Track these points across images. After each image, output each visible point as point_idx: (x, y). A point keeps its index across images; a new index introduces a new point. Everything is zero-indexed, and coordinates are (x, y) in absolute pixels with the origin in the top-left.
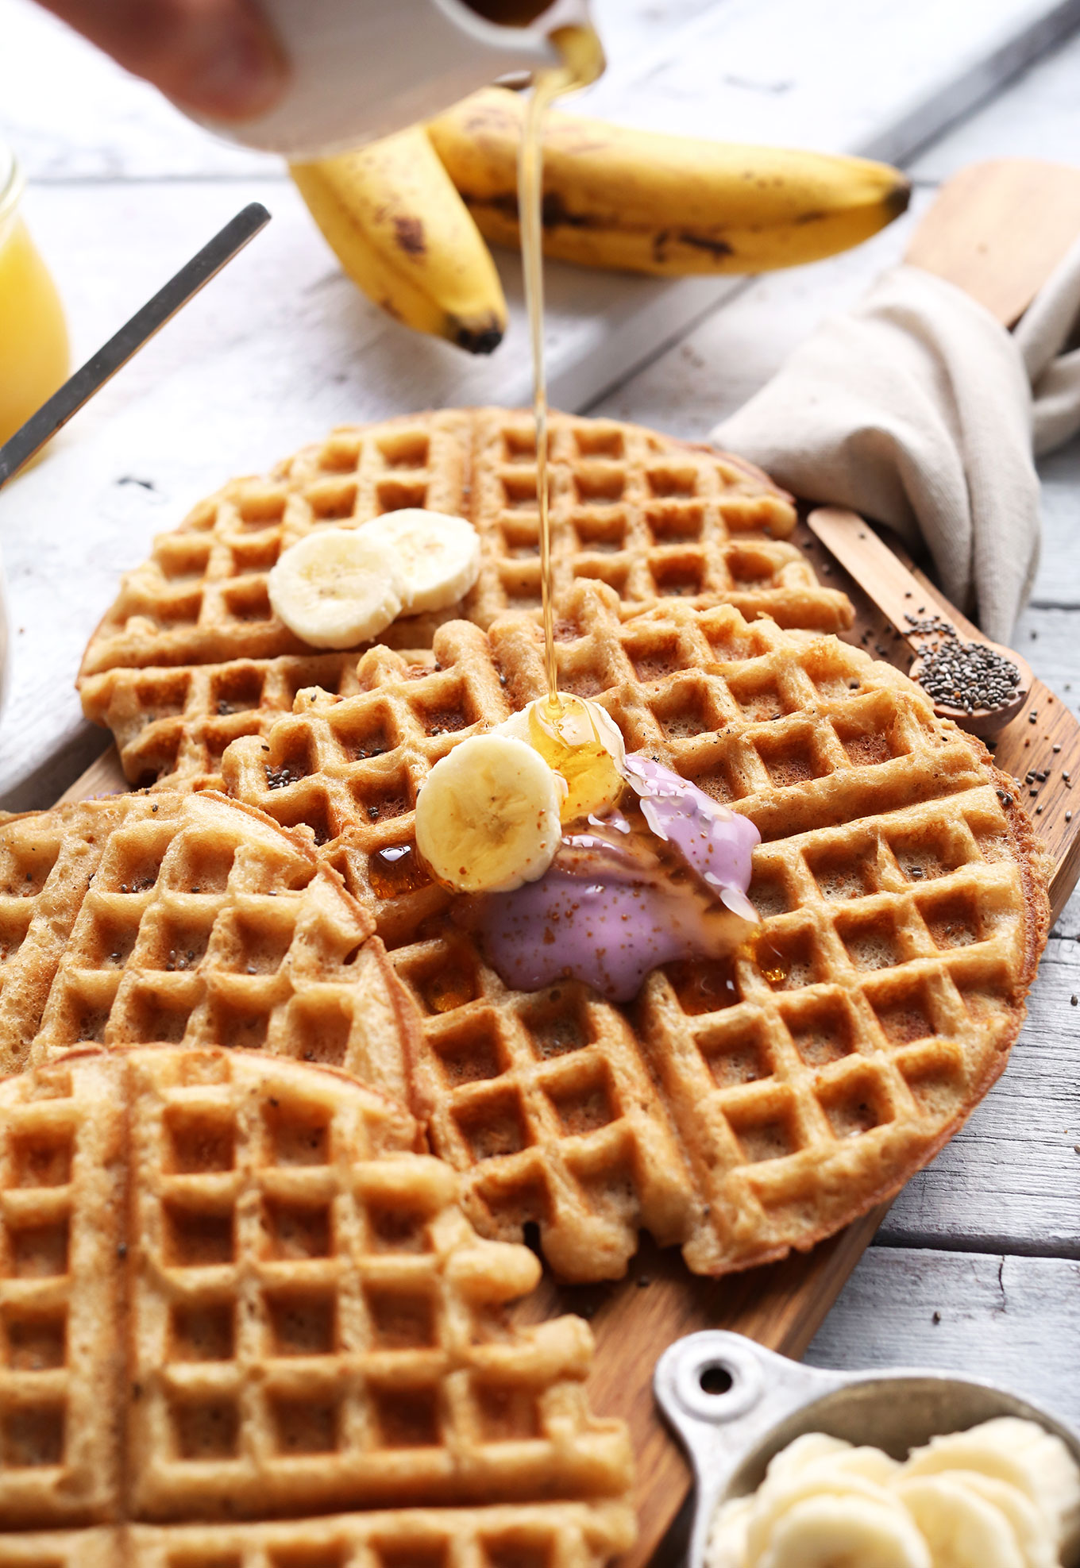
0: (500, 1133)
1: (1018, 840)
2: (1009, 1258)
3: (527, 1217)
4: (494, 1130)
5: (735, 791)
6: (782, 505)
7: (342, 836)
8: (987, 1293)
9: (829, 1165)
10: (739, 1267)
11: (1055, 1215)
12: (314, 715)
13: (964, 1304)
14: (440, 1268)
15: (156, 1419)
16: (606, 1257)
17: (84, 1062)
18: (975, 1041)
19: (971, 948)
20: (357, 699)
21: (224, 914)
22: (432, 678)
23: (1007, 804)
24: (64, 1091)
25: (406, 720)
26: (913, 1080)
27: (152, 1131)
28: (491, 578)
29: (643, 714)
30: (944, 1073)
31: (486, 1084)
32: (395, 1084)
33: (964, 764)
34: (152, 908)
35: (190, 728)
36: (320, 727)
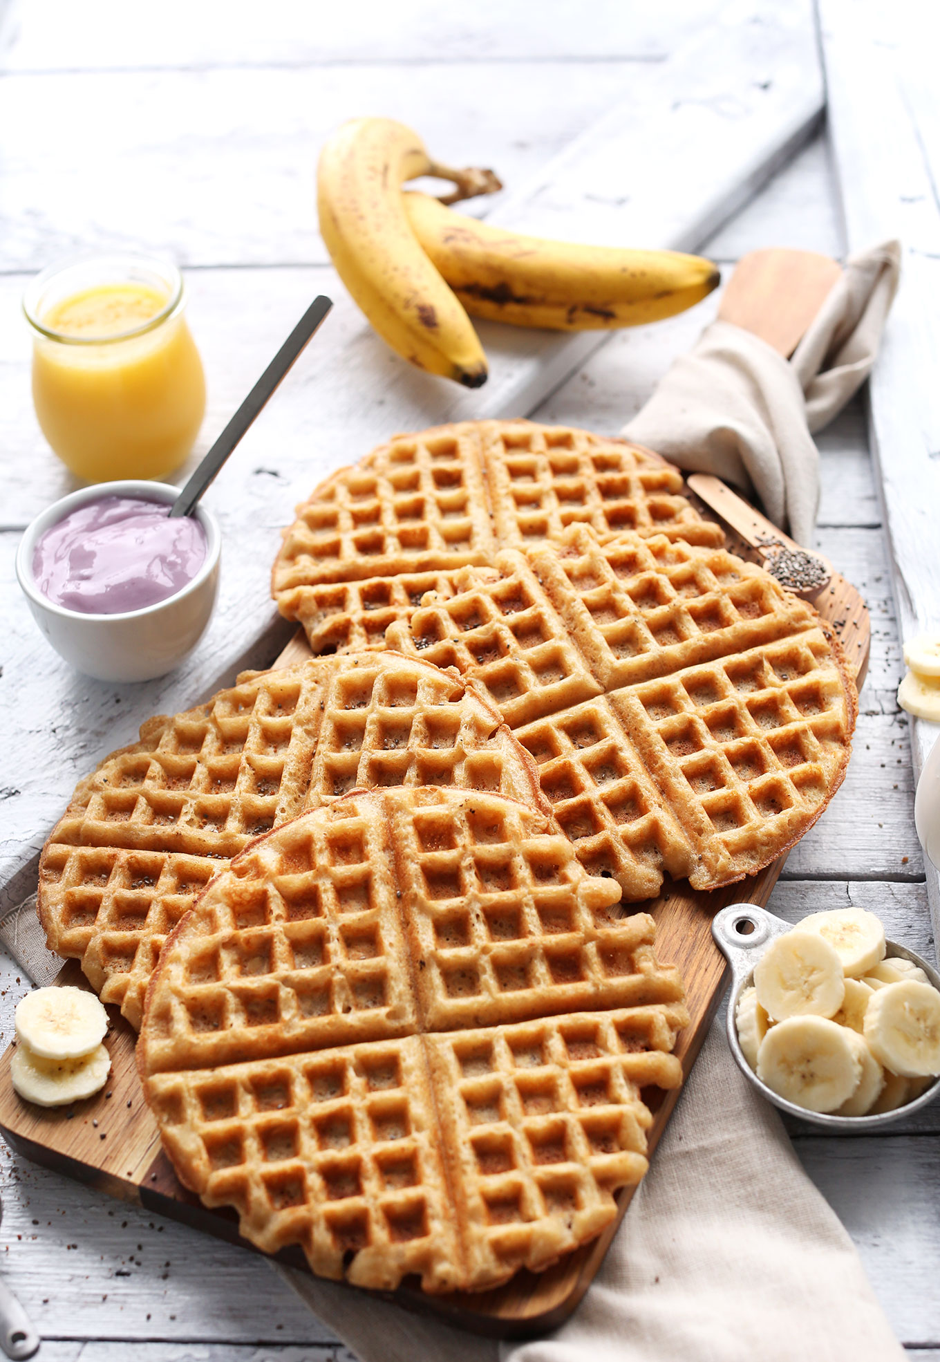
1: (837, 657)
2: (851, 882)
3: (603, 869)
4: (577, 825)
5: (681, 637)
6: (673, 474)
7: (469, 671)
8: (842, 901)
9: (762, 830)
10: (722, 885)
12: (438, 607)
14: (574, 891)
15: (435, 975)
16: (650, 885)
17: (359, 797)
18: (829, 764)
19: (821, 715)
20: (461, 597)
21: (418, 717)
22: (502, 583)
23: (829, 638)
24: (351, 814)
25: (492, 606)
26: (799, 782)
27: (409, 830)
28: (513, 525)
29: (624, 597)
30: (814, 782)
31: (572, 801)
32: (530, 801)
33: (804, 616)
34: (372, 717)
35: (354, 618)
36: (444, 613)
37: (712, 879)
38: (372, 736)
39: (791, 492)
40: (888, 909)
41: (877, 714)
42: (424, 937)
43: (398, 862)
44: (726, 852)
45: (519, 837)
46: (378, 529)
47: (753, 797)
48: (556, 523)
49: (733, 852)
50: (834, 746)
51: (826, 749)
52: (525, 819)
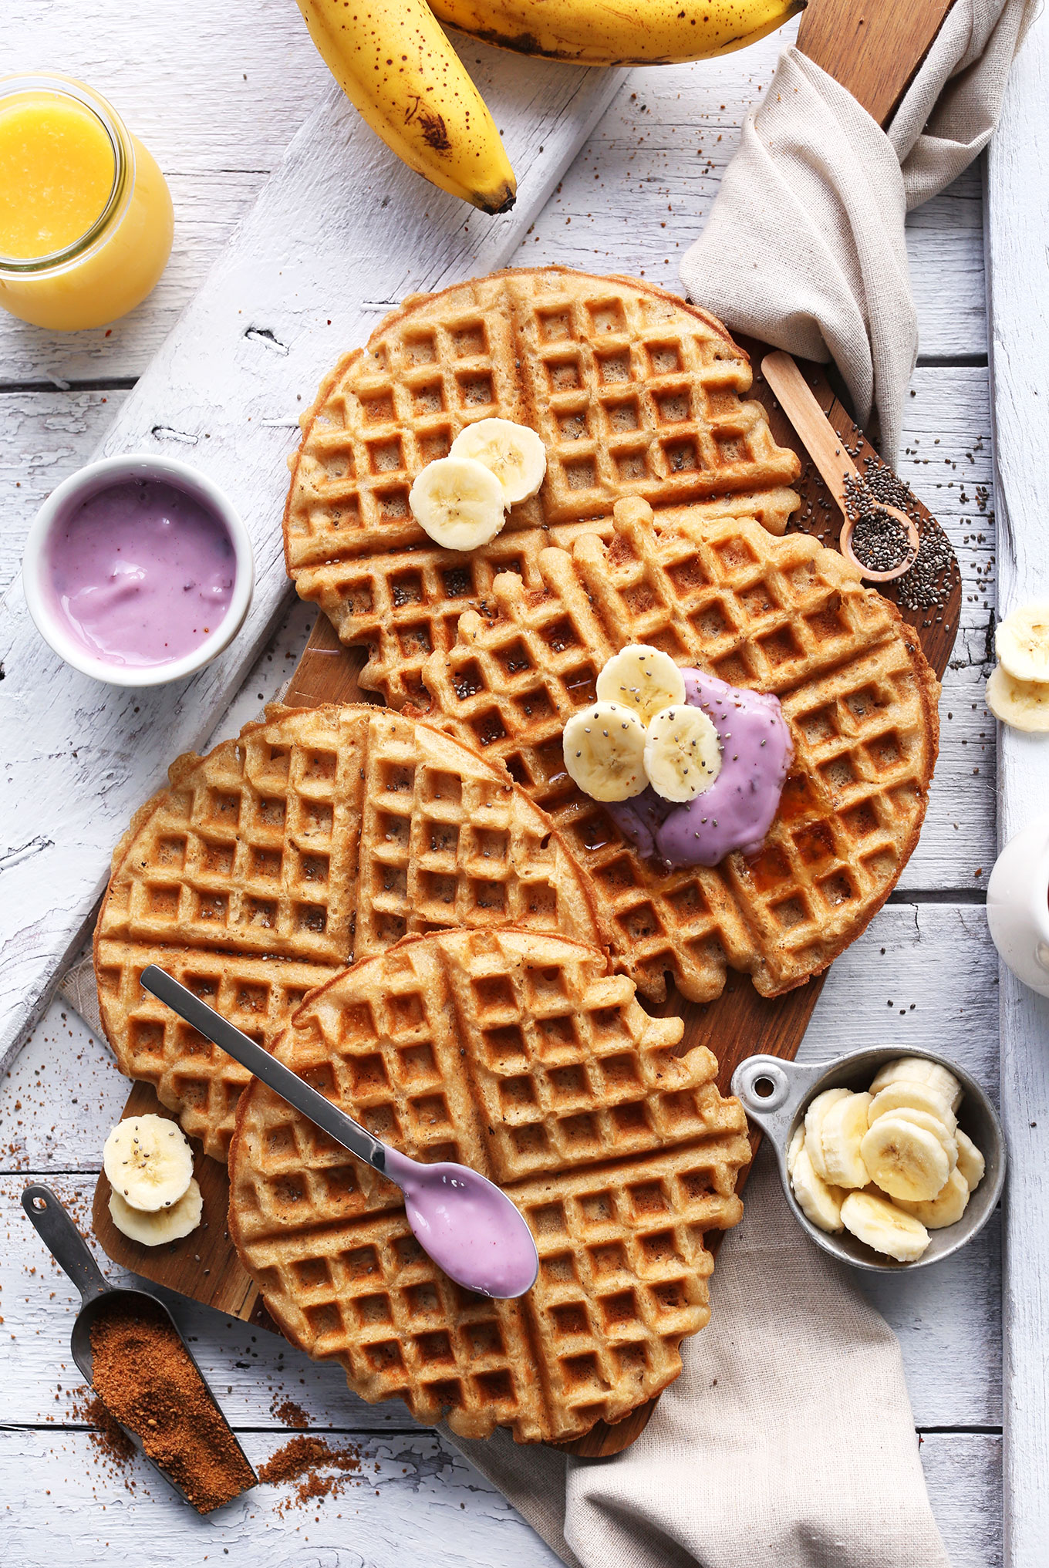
0: (642, 919)
1: (919, 676)
2: (922, 906)
3: (665, 969)
4: (637, 917)
5: (749, 674)
6: (740, 372)
7: (517, 740)
8: (909, 931)
9: (828, 932)
10: (785, 992)
11: (945, 873)
12: (478, 648)
13: (898, 940)
14: (637, 1046)
15: (506, 1143)
16: (712, 992)
17: (413, 946)
18: (902, 834)
19: (897, 773)
20: (502, 634)
21: (465, 828)
22: (548, 611)
23: (911, 653)
24: (406, 965)
25: (538, 648)
26: (868, 861)
27: (466, 993)
28: (556, 466)
29: (685, 629)
30: (885, 853)
31: (632, 898)
32: (588, 927)
33: (884, 630)
34: (417, 817)
35: (384, 625)
36: (485, 659)
37: (776, 986)
38: (418, 841)
39: (881, 382)
40: (956, 940)
41: (963, 667)
42: (491, 1105)
43: (458, 1024)
44: (790, 961)
45: (579, 996)
46: (401, 476)
47: (820, 884)
48: (606, 464)
49: (797, 952)
50: (909, 800)
51: (901, 809)
52: (584, 965)
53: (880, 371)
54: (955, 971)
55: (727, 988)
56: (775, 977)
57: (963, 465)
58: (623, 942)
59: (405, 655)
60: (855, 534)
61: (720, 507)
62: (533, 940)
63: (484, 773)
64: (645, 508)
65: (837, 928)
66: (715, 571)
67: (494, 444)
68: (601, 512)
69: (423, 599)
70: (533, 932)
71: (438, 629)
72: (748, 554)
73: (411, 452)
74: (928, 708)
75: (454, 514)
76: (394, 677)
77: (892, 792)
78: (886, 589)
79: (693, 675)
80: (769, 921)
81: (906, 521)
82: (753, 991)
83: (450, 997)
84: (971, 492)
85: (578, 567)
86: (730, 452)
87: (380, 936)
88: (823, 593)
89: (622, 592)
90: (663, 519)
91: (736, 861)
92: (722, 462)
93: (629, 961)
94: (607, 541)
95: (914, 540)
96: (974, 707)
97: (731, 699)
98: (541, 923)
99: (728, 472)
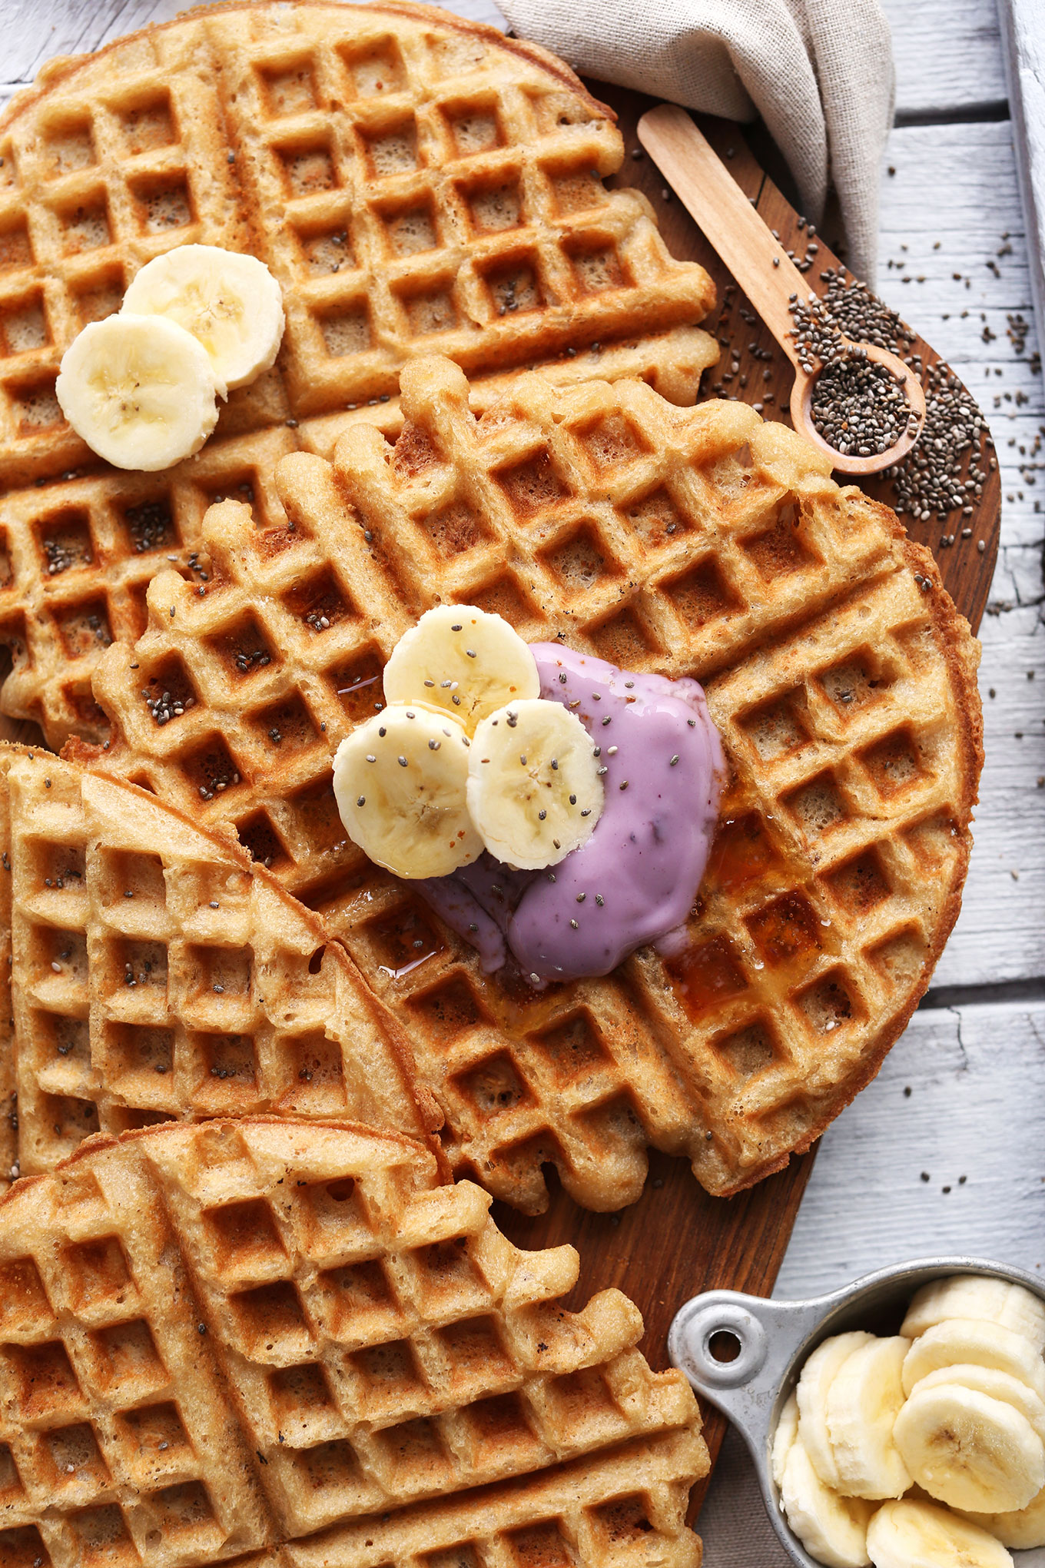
0: (497, 1078)
1: (942, 630)
2: (964, 1009)
3: (543, 1158)
4: (489, 1075)
5: (652, 647)
7: (258, 787)
8: (950, 1056)
9: (816, 1080)
11: (1002, 954)
12: (179, 634)
13: (932, 1071)
14: (499, 1303)
15: (288, 1478)
16: (625, 1193)
17: (101, 1156)
18: (931, 903)
19: (917, 799)
20: (221, 607)
21: (176, 946)
22: (297, 561)
23: (926, 591)
24: (92, 1189)
25: (281, 626)
26: (876, 953)
27: (195, 1233)
28: (301, 320)
29: (534, 577)
30: (905, 937)
31: (475, 1044)
32: (401, 1103)
33: (878, 555)
34: (95, 933)
35: (31, 606)
36: (192, 652)
37: (733, 1176)
38: (102, 973)
39: (841, 143)
40: (1028, 1064)
41: (1008, 610)
42: (257, 1416)
43: (189, 1285)
44: (754, 1135)
45: (391, 1226)
46: (45, 356)
47: (797, 999)
48: (385, 309)
49: (766, 1118)
50: (939, 843)
51: (927, 860)
52: (398, 1172)
53: (837, 125)
54: (1029, 1115)
55: (650, 1182)
56: (730, 1162)
57: (981, 279)
58: (466, 1119)
59: (70, 654)
60: (815, 396)
61: (584, 367)
62: (304, 1134)
63: (200, 849)
64: (455, 376)
65: (831, 1072)
66: (579, 471)
67: (194, 288)
68: (382, 391)
69: (94, 558)
70: (307, 1119)
71: (120, 607)
72: (636, 441)
73: (60, 314)
74: (961, 684)
75: (131, 410)
76: (52, 694)
77: (910, 832)
78: (874, 485)
79: (551, 654)
80: (713, 1068)
81: (898, 367)
82: (696, 1188)
83: (170, 1239)
84: (999, 324)
85: (342, 481)
86: (595, 274)
87: (58, 1132)
88: (768, 497)
89: (421, 519)
90: (484, 394)
91: (648, 966)
92: (581, 291)
93: (478, 1152)
94: (391, 437)
95: (916, 399)
96: (1031, 676)
97: (619, 691)
98: (320, 1101)
99: (593, 307)
